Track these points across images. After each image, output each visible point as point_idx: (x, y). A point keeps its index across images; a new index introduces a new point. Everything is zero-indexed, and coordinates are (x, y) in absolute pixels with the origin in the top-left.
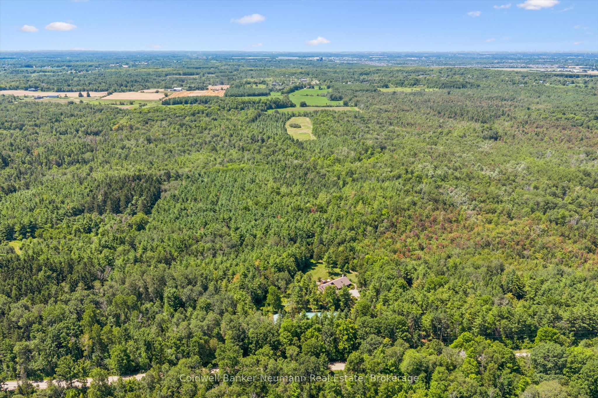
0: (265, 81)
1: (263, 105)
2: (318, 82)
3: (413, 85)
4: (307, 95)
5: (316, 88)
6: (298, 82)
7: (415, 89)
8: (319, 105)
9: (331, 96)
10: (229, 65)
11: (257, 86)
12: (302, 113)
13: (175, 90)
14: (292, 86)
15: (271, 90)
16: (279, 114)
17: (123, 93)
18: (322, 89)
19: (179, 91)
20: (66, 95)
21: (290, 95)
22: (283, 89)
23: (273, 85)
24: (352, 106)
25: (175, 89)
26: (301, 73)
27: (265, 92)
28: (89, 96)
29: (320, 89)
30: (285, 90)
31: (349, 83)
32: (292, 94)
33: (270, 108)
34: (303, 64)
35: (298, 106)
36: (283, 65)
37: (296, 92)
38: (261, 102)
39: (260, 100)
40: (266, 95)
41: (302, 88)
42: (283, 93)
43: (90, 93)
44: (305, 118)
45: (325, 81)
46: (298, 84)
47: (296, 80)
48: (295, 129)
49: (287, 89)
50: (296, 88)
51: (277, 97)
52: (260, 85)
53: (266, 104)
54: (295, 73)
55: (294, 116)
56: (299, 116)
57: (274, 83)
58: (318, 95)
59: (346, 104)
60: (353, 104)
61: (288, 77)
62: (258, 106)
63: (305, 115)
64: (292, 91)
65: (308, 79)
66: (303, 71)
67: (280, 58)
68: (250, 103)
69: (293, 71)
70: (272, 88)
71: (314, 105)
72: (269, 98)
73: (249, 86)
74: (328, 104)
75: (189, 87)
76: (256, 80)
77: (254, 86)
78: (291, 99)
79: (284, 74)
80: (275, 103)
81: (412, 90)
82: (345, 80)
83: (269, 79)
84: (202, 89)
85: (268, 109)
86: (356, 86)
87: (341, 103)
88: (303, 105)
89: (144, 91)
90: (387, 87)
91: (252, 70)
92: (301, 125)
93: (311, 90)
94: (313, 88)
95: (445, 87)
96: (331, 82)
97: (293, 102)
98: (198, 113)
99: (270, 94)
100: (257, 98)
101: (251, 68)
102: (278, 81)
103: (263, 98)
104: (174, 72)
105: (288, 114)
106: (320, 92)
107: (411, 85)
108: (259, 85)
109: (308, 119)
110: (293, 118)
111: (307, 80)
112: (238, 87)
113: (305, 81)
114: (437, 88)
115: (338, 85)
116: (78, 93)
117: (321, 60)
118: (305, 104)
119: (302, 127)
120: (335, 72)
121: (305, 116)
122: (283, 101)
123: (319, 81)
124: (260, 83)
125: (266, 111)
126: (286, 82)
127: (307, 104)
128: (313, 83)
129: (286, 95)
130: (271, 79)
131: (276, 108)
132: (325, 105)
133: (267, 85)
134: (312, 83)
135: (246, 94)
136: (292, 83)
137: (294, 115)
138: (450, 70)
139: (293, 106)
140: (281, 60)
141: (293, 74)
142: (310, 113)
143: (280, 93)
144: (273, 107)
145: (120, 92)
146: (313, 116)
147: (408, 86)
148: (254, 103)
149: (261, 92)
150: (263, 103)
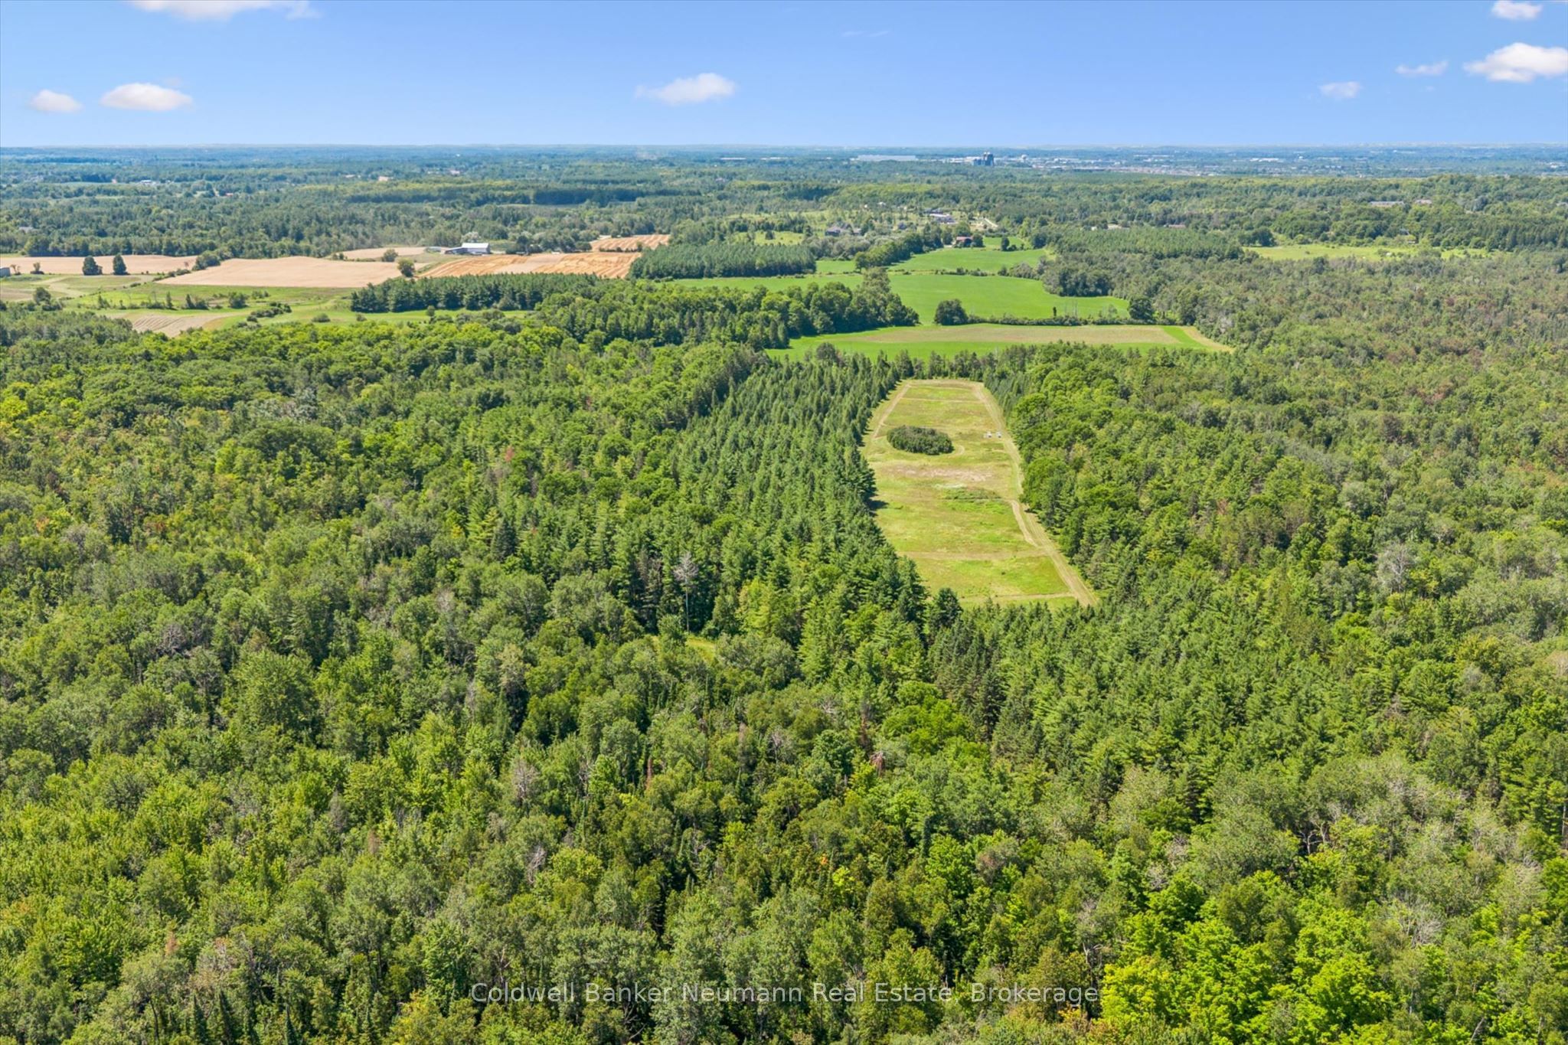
0: (802, 222)
1: (774, 315)
2: (994, 226)
3: (1373, 236)
4: (960, 272)
5: (992, 245)
6: (920, 225)
7: (1391, 251)
8: (1019, 316)
9: (1064, 277)
10: (702, 175)
11: (770, 237)
12: (951, 359)
13: (464, 252)
14: (898, 237)
15: (821, 253)
16: (841, 364)
17: (266, 261)
18: (1013, 249)
19: (479, 253)
20: (37, 266)
21: (892, 272)
22: (865, 248)
23: (828, 233)
24: (1172, 323)
25: (465, 245)
26: (931, 195)
27: (791, 259)
28: (120, 270)
29: (1006, 247)
30: (873, 253)
31: (1111, 227)
32: (900, 266)
33: (806, 329)
34: (934, 173)
35: (927, 318)
36: (872, 175)
37: (916, 261)
38: (766, 300)
39: (764, 292)
40: (797, 269)
41: (937, 244)
42: (862, 264)
43: (127, 260)
44: (962, 382)
45: (1020, 221)
46: (920, 230)
47: (913, 218)
48: (922, 459)
49: (882, 245)
50: (916, 246)
51: (835, 280)
52: (784, 234)
53: (784, 310)
54: (911, 196)
55: (910, 372)
56: (936, 372)
57: (834, 229)
58: (1003, 273)
59: (1141, 314)
60: (1176, 316)
61: (887, 208)
62: (750, 322)
63: (966, 369)
64: (899, 255)
65: (956, 214)
66: (937, 187)
67: (862, 158)
68: (714, 309)
69: (905, 189)
70: (825, 245)
71: (999, 317)
72: (803, 283)
73: (741, 236)
74: (1061, 314)
75: (523, 240)
76: (771, 218)
77: (760, 239)
78: (895, 289)
79: (873, 199)
80: (825, 306)
81: (1382, 254)
82: (1094, 217)
83: (817, 215)
84: (569, 247)
85: (792, 333)
86: (1147, 236)
87: (1117, 304)
88: (951, 315)
89: (345, 253)
90: (1267, 241)
91: (766, 188)
92: (951, 431)
93: (971, 251)
94: (979, 244)
95: (1514, 243)
96: (1044, 223)
97: (906, 302)
98: (449, 358)
99: (812, 267)
100: (746, 287)
101: (762, 182)
102: (849, 221)
103: (777, 287)
104: (507, 193)
105: (885, 364)
106: (1010, 260)
107: (1361, 236)
108: (777, 235)
109: (979, 391)
110: (907, 385)
111: (953, 218)
112: (698, 239)
113: (946, 221)
114: (1478, 245)
115: (1075, 232)
116: (80, 261)
117: (988, 163)
118: (960, 312)
119: (961, 450)
120: (1048, 193)
121: (964, 374)
122: (861, 300)
123: (998, 220)
124: (782, 228)
125: (783, 345)
126: (877, 224)
127: (968, 313)
128: (977, 226)
129: (875, 270)
130: (826, 213)
131: (827, 330)
132: (1050, 315)
133: (809, 232)
134: (972, 229)
135: (718, 267)
136: (902, 227)
137: (910, 370)
138: (1462, 184)
139: (904, 318)
140: (864, 163)
141: (903, 199)
142: (991, 361)
143: (851, 265)
144: (817, 324)
145: (253, 257)
146: (1003, 376)
147: (1354, 239)
148: (731, 307)
149: (778, 259)
150: (771, 306)
